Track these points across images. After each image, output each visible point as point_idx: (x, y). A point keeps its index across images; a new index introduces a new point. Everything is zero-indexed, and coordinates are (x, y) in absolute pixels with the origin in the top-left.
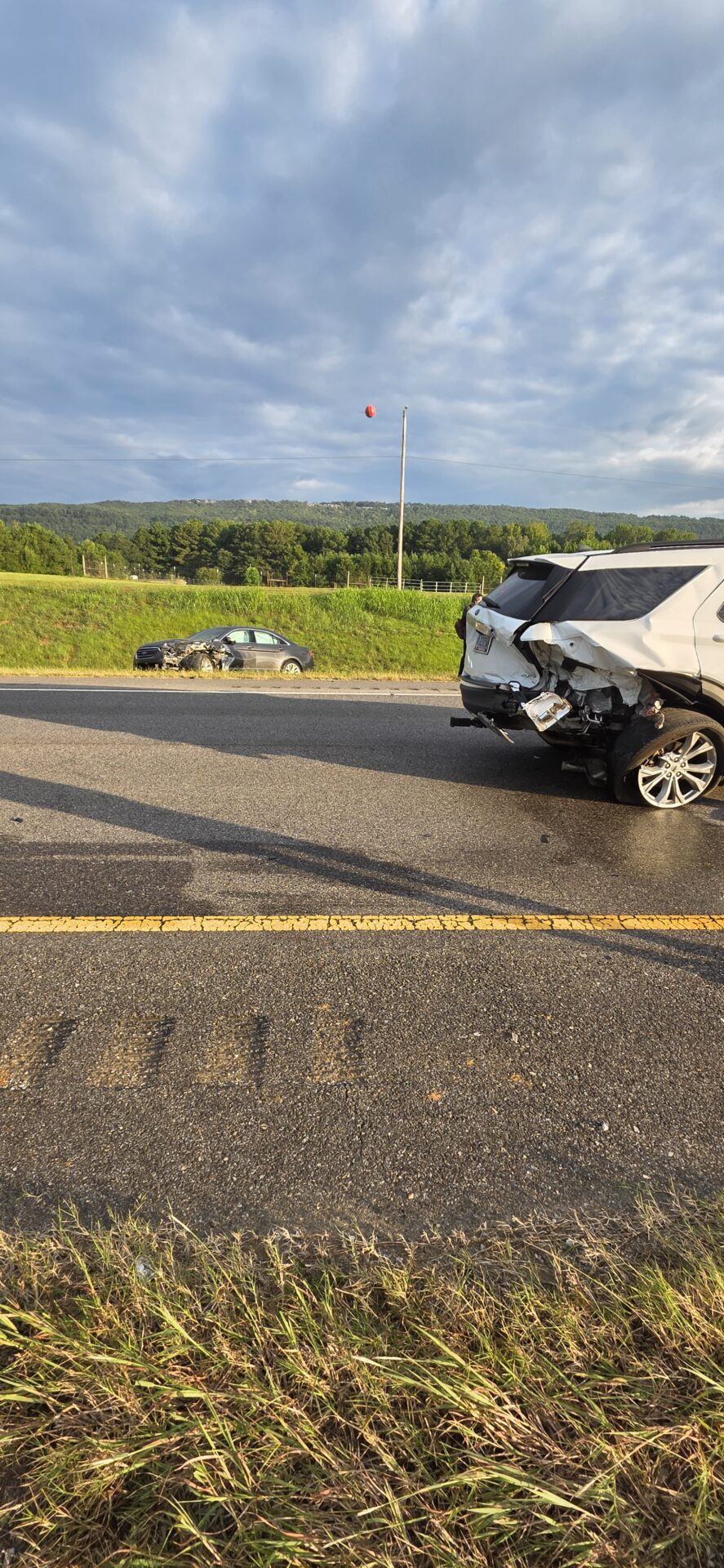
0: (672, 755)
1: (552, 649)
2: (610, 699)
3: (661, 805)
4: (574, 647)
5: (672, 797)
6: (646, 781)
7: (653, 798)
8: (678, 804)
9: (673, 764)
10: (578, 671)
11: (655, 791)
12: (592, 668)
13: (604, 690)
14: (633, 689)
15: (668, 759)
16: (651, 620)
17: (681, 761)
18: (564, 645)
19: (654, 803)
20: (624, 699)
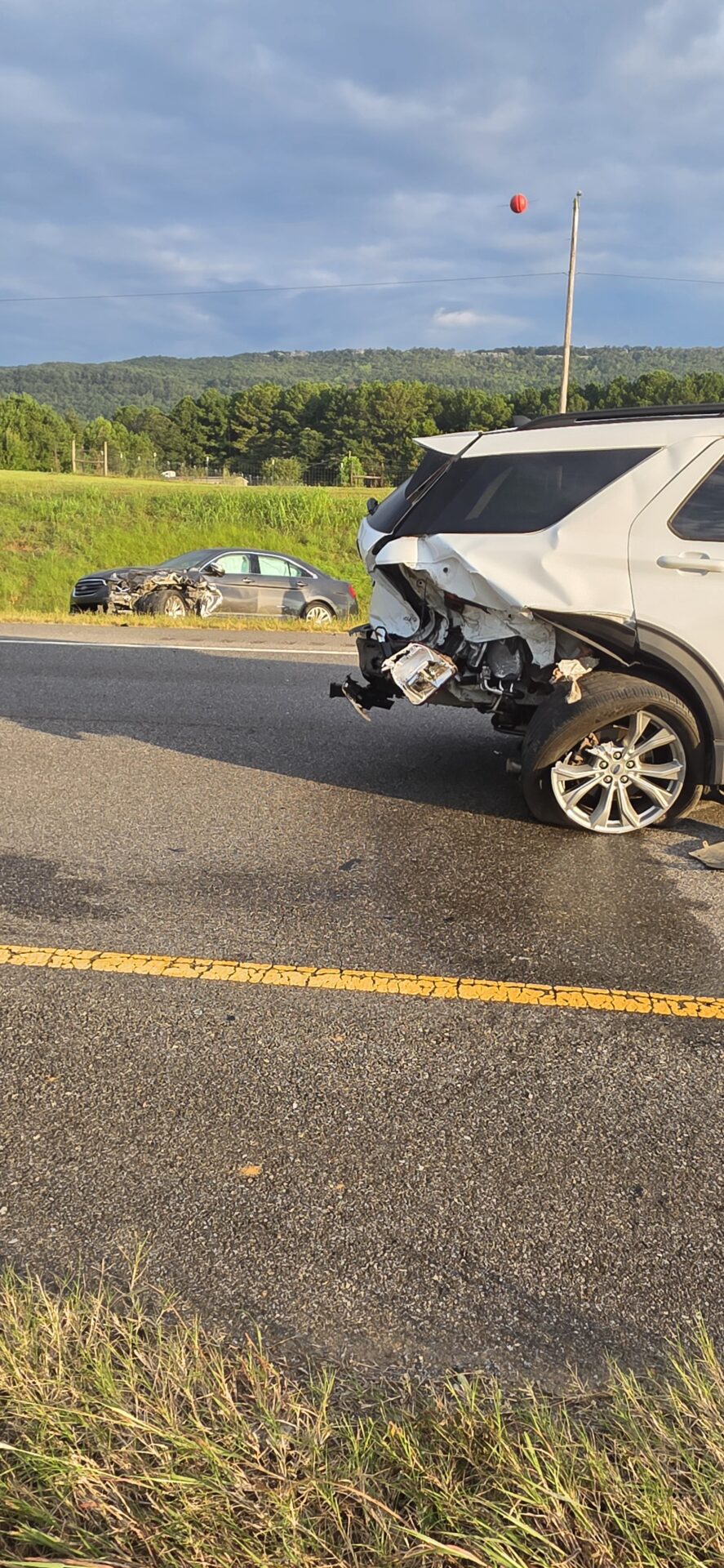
0: (609, 747)
2: (518, 655)
3: (598, 828)
4: (450, 574)
5: (616, 813)
8: (628, 828)
9: (613, 762)
10: (470, 612)
12: (484, 609)
14: (545, 640)
15: (602, 754)
16: (559, 533)
17: (626, 757)
18: (435, 571)
19: (587, 825)
20: (534, 656)
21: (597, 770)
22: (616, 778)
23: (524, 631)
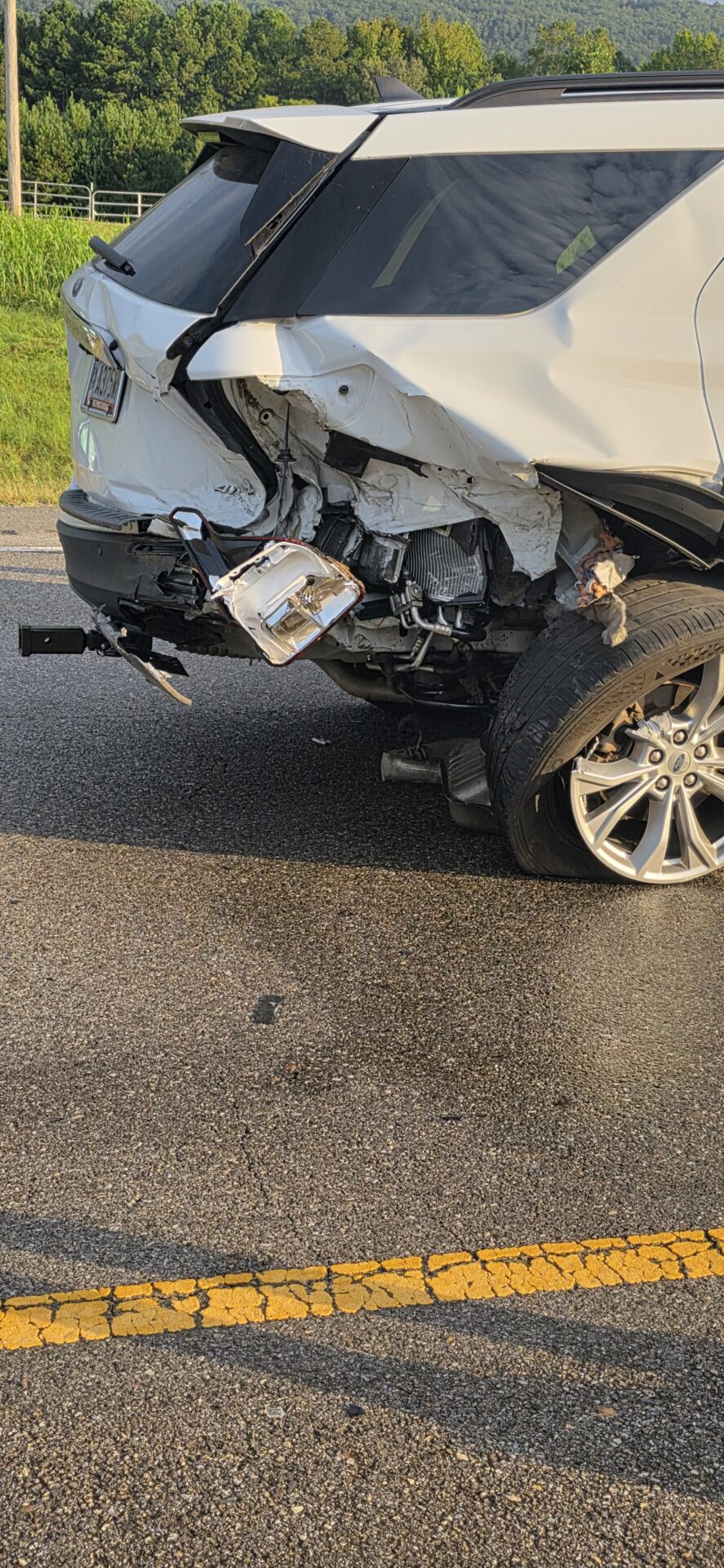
0: (670, 724)
1: (287, 402)
2: (477, 558)
3: (650, 876)
4: (352, 397)
5: (677, 847)
6: (596, 802)
7: (622, 854)
8: (697, 871)
9: (673, 751)
10: (377, 472)
11: (630, 832)
12: (414, 465)
13: (457, 530)
14: (538, 525)
15: (655, 736)
16: (571, 314)
17: (696, 739)
18: (321, 393)
19: (629, 871)
20: (516, 556)
21: (644, 768)
22: (677, 781)
23: (497, 508)
